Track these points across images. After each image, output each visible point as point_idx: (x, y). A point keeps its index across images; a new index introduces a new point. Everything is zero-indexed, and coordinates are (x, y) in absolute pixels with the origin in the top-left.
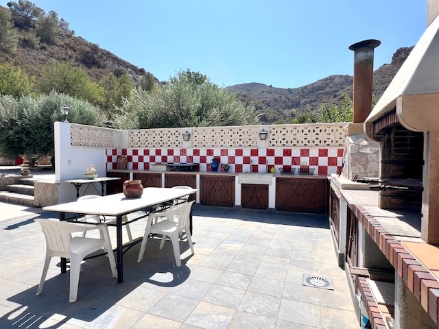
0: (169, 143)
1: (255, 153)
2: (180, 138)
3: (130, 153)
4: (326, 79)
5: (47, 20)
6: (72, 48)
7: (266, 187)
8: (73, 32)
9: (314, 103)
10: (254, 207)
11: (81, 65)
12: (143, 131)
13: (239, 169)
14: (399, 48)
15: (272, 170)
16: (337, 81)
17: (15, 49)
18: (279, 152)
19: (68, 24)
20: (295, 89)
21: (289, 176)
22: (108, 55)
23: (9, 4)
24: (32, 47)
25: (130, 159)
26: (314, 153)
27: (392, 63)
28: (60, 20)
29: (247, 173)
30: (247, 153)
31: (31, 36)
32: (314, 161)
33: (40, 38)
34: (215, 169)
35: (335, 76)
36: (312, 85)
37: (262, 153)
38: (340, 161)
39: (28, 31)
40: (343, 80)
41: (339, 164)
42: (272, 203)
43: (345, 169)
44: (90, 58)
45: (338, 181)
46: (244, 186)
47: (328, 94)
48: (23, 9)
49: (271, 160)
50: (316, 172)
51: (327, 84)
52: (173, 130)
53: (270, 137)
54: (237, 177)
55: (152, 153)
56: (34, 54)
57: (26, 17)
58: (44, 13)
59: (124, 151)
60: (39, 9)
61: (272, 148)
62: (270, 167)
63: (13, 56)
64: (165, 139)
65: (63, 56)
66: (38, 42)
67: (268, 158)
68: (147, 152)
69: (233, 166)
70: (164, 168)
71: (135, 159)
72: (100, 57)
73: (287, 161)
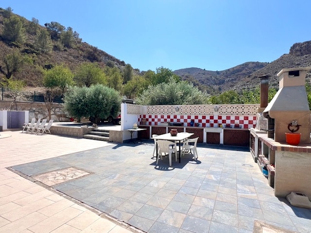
0: (168, 112)
1: (212, 118)
2: (174, 110)
3: (147, 117)
4: (243, 65)
5: (67, 33)
6: (82, 50)
7: (219, 134)
8: (81, 39)
9: (234, 81)
10: (213, 143)
11: (87, 60)
12: (154, 106)
13: (204, 125)
14: (295, 43)
15: (221, 126)
16: (250, 66)
17: (51, 52)
18: (224, 118)
19: (78, 34)
20: (221, 72)
21: (230, 129)
22: (102, 53)
23: (46, 25)
24: (59, 50)
25: (147, 120)
26: (242, 118)
27: (290, 53)
28: (74, 32)
29: (208, 127)
30: (208, 118)
31: (59, 43)
32: (242, 122)
33: (63, 45)
34: (192, 125)
35: (249, 63)
36: (233, 68)
37: (216, 118)
38: (254, 122)
39: (56, 40)
40: (255, 65)
41: (254, 123)
42: (222, 142)
43: (257, 126)
44: (92, 56)
45: (254, 131)
46: (208, 133)
47: (244, 74)
48: (53, 27)
49: (220, 121)
50: (243, 127)
51: (243, 68)
52: (170, 106)
53: (220, 110)
54: (204, 129)
55: (159, 117)
56: (61, 54)
57: (55, 31)
58: (65, 29)
59: (144, 116)
60: (62, 26)
61: (221, 115)
62: (220, 125)
63: (50, 56)
64: (166, 110)
65: (77, 55)
66: (63, 47)
67: (219, 120)
68: (156, 117)
69: (201, 124)
70: (167, 124)
71: (150, 120)
72: (98, 55)
73: (228, 122)
